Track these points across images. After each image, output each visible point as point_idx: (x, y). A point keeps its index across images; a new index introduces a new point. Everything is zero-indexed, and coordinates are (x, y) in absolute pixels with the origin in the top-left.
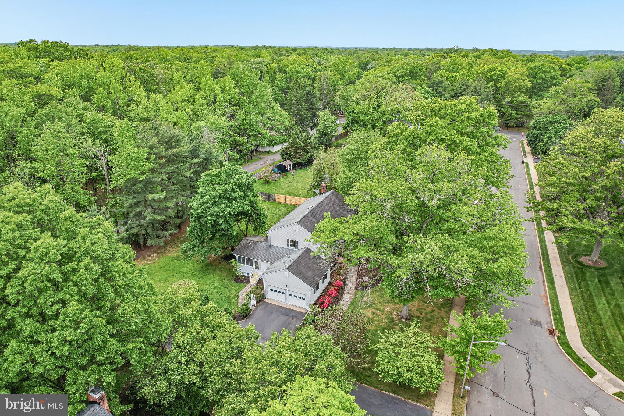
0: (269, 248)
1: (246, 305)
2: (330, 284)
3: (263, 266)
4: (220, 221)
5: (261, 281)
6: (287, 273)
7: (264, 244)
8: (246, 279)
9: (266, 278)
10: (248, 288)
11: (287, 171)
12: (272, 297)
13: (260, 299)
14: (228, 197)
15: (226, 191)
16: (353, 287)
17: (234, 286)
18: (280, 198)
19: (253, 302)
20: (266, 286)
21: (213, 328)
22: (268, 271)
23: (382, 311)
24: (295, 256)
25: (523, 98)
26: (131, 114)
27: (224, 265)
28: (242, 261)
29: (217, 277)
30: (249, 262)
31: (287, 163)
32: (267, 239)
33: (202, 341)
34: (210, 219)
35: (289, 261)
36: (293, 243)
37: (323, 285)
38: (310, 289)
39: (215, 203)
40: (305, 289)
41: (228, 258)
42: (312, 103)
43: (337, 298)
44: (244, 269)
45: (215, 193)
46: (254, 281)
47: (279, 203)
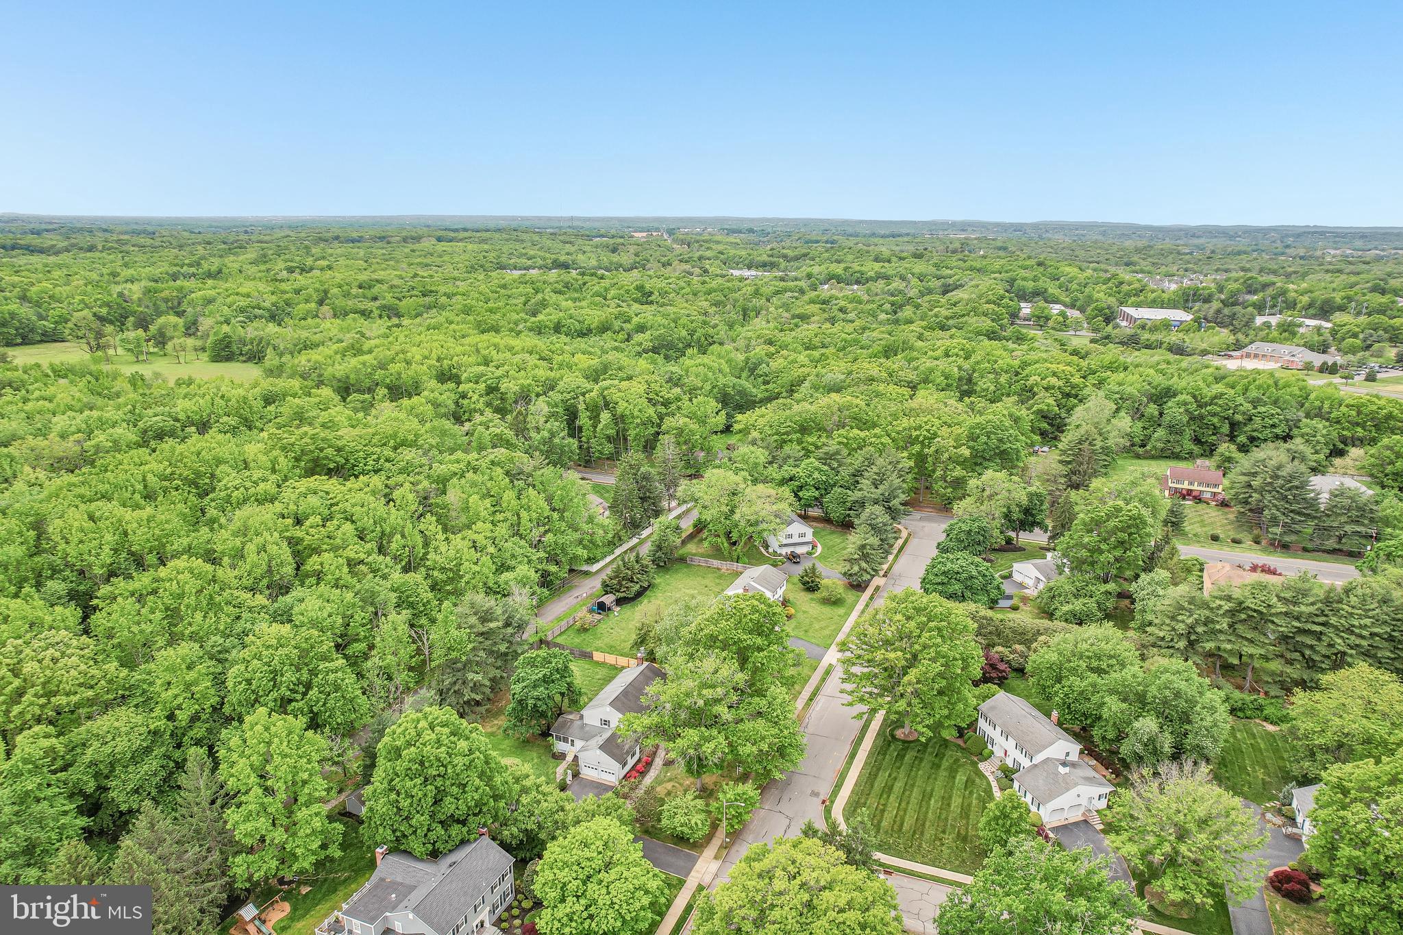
0: (583, 726)
1: (564, 779)
2: (639, 760)
3: (579, 744)
4: (539, 703)
5: (576, 757)
6: (599, 752)
7: (579, 723)
8: (561, 756)
9: (580, 755)
10: (564, 765)
11: (609, 609)
12: (586, 773)
13: (576, 775)
14: (546, 680)
15: (544, 676)
16: (661, 763)
17: (552, 762)
18: (598, 656)
19: (570, 777)
20: (581, 763)
21: (544, 795)
22: (583, 749)
23: (681, 785)
24: (607, 735)
25: (958, 472)
26: (428, 563)
27: (540, 741)
28: (558, 738)
29: (535, 755)
30: (565, 740)
31: (609, 599)
32: (582, 717)
33: (539, 802)
34: (531, 702)
35: (600, 740)
36: (606, 722)
37: (631, 762)
38: (618, 766)
39: (535, 687)
40: (614, 765)
41: (545, 734)
42: (649, 490)
43: (643, 773)
44: (560, 746)
45: (534, 677)
46: (570, 758)
47: (597, 663)
